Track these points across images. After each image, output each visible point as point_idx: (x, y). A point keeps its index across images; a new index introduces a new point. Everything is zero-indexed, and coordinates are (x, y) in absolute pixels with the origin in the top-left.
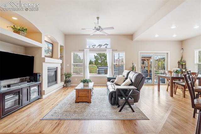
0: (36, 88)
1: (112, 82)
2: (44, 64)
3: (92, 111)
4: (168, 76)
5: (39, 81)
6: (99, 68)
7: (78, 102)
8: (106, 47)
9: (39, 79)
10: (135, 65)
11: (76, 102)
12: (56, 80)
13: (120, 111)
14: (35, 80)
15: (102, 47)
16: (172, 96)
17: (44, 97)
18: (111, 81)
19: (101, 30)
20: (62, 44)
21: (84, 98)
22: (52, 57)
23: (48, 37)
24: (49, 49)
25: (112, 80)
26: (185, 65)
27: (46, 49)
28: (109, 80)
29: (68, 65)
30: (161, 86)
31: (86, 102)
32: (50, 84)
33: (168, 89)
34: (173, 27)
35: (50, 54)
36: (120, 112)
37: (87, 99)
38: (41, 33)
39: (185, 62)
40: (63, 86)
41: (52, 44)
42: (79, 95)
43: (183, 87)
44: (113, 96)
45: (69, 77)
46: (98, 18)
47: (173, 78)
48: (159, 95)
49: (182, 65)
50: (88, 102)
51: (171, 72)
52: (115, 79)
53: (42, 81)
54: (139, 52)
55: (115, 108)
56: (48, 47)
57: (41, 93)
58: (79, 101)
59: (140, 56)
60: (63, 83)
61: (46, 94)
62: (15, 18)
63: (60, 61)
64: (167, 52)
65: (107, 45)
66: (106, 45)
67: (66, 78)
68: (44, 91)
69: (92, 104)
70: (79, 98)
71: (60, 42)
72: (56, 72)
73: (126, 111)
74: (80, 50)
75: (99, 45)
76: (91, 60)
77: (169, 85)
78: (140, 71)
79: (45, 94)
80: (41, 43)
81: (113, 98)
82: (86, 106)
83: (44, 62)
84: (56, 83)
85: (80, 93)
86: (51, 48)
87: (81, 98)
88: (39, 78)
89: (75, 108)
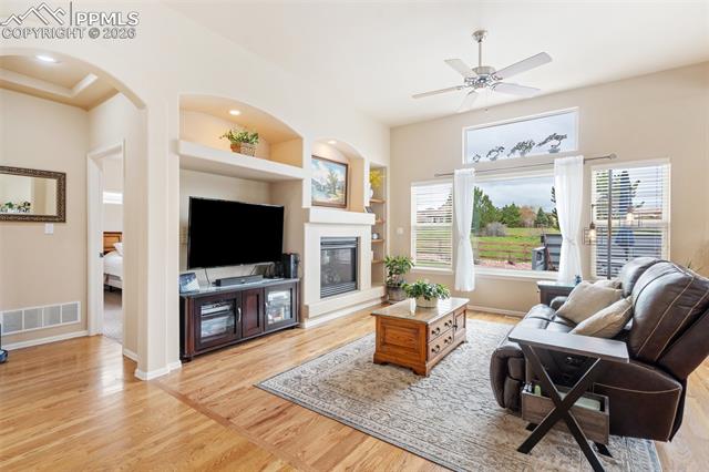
0: (285, 295)
1: (556, 306)
2: (307, 227)
3: (406, 407)
5: (295, 277)
6: (548, 241)
7: (384, 364)
8: (554, 150)
9: (296, 271)
11: (376, 362)
12: (355, 278)
13: (525, 449)
14: (284, 272)
15: (533, 153)
17: (308, 324)
18: (552, 302)
19: (494, 82)
20: (379, 162)
21: (401, 352)
22: (346, 205)
23: (330, 145)
24: (334, 182)
25: (558, 298)
27: (324, 184)
28: (547, 295)
29: (401, 231)
31: (411, 369)
32: (329, 289)
35: (338, 197)
36: (523, 456)
37: (414, 358)
38: (299, 139)
40: (380, 301)
41: (347, 165)
42: (387, 337)
44: (512, 373)
45: (400, 271)
46: (478, 35)
50: (415, 373)
53: (302, 279)
55: (512, 425)
56: (331, 177)
57: (298, 312)
58: (384, 360)
60: (380, 291)
61: (315, 317)
62: (235, 113)
63: (371, 219)
65: (560, 138)
66: (555, 142)
67: (391, 274)
68: (307, 307)
69: (426, 382)
70: (385, 348)
71: (371, 154)
72: (355, 252)
74: (438, 175)
75: (520, 146)
76: (541, 210)
79: (310, 316)
80: (301, 167)
81: (508, 380)
82: (401, 385)
83: (308, 221)
84: (356, 288)
85: (391, 332)
86: (341, 177)
87: (392, 349)
88: (296, 268)
89: (361, 379)
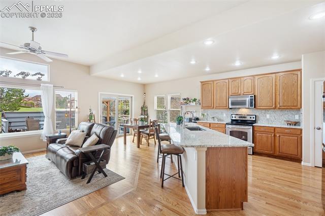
1: (62, 143)
3: (39, 199)
4: (133, 125)
8: (39, 80)
10: (94, 112)
13: (89, 182)
15: (29, 77)
16: (139, 147)
18: (57, 142)
25: (58, 140)
26: (147, 110)
28: (53, 140)
30: (127, 137)
33: (133, 140)
34: (140, 72)
36: (89, 184)
37: (17, 184)
39: (147, 108)
43: (147, 136)
44: (75, 165)
46: (33, 29)
47: (140, 128)
48: (125, 148)
49: (145, 111)
51: (136, 120)
52: (65, 136)
54: (99, 93)
55: (78, 181)
59: (101, 98)
64: (131, 96)
65: (42, 75)
73: (96, 179)
75: (22, 73)
77: (135, 135)
78: (100, 121)
